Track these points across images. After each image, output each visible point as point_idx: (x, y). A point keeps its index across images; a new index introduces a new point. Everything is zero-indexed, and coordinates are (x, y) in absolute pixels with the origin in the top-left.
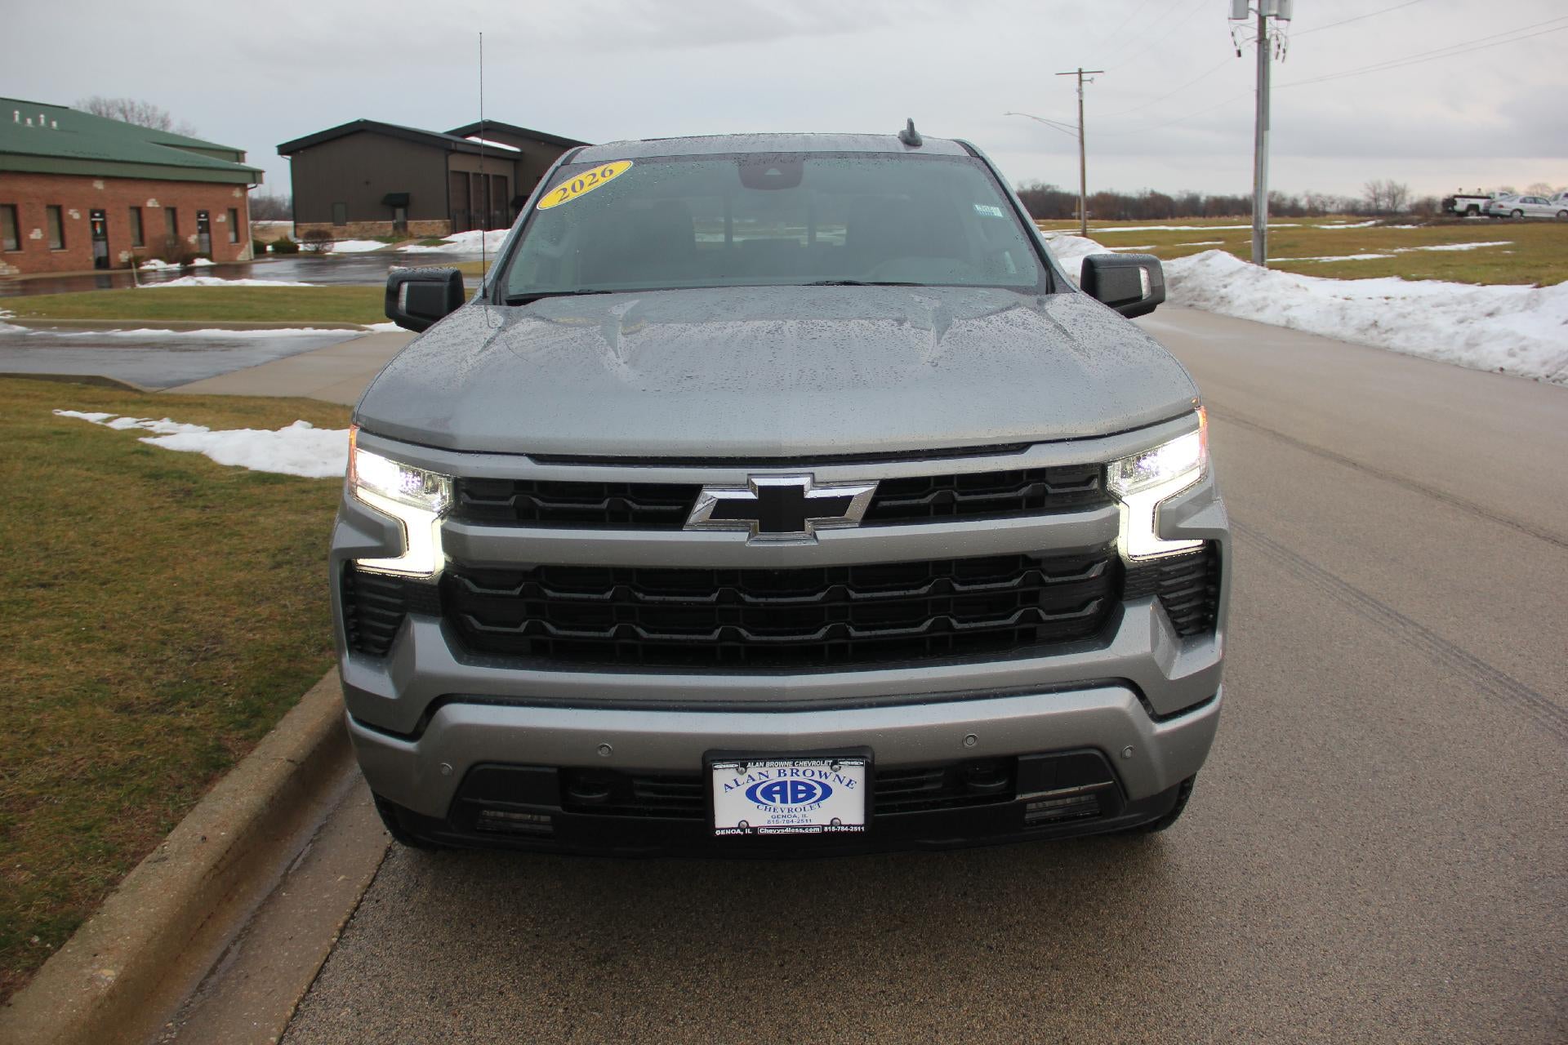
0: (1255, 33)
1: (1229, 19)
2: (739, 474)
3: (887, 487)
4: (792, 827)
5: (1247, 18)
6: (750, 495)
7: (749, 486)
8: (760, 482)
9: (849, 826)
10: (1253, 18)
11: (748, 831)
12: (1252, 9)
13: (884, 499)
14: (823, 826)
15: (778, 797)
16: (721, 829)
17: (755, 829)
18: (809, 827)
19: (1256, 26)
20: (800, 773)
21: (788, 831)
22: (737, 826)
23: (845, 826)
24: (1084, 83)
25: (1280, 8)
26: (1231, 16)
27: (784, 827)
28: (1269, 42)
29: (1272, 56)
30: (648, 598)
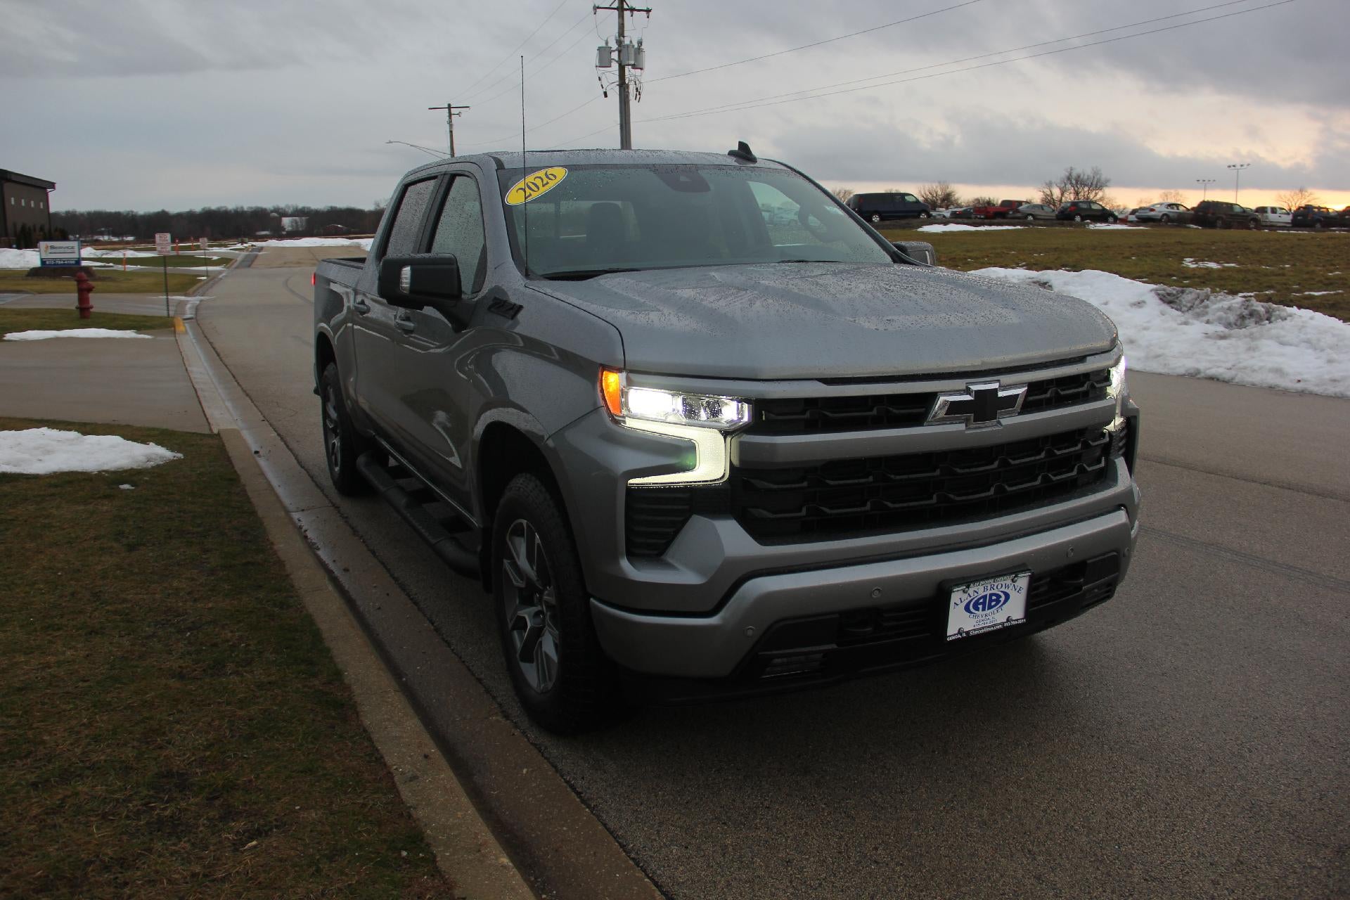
0: (617, 78)
1: (597, 66)
2: (960, 384)
3: (1034, 387)
4: (989, 627)
5: (610, 67)
6: (968, 398)
7: (968, 391)
8: (974, 388)
9: (1017, 620)
10: (615, 66)
11: (964, 635)
12: (613, 59)
13: (1031, 396)
14: (1004, 623)
15: (980, 607)
16: (950, 636)
17: (967, 633)
18: (995, 625)
19: (617, 73)
20: (995, 587)
21: (985, 630)
22: (956, 632)
23: (1015, 620)
24: (453, 116)
25: (636, 59)
26: (597, 64)
27: (983, 628)
28: (628, 86)
29: (632, 97)
30: (898, 477)
